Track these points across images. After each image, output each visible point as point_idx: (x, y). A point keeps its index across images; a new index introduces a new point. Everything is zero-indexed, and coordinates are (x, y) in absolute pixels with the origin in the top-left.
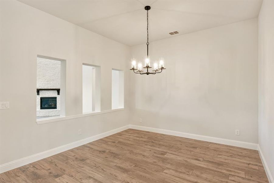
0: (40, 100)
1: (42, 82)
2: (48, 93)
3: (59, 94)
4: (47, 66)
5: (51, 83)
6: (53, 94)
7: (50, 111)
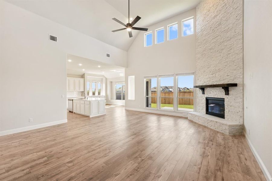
0: (205, 101)
1: (207, 75)
2: (213, 92)
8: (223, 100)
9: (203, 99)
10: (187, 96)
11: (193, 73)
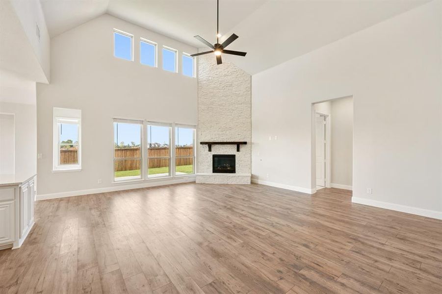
0: (212, 159)
1: (215, 131)
2: (222, 149)
3: (238, 150)
4: (221, 107)
5: (228, 132)
6: (229, 150)
7: (229, 177)
8: (234, 156)
9: (209, 157)
10: (184, 155)
11: (195, 127)
